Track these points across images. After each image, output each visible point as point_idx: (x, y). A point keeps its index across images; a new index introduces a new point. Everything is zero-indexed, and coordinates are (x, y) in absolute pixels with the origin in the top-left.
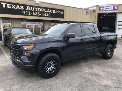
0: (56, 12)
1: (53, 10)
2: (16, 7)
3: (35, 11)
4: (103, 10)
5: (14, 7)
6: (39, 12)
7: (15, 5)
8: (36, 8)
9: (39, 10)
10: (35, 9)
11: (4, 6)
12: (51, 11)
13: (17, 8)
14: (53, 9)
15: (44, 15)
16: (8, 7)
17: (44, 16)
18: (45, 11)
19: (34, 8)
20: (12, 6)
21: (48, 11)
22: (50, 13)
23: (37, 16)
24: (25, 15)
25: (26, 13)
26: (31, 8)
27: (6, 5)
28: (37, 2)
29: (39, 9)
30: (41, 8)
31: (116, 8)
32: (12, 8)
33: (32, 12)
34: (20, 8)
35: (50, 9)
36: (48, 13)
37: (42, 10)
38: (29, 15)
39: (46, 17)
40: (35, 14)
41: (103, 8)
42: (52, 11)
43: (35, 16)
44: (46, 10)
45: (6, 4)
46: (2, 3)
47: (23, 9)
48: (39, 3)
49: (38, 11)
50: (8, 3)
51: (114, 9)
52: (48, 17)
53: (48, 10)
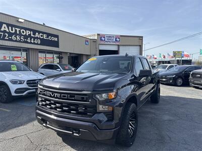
0: (48, 37)
1: (44, 35)
4: (104, 40)
6: (23, 35)
8: (18, 29)
9: (23, 32)
10: (16, 30)
12: (41, 36)
14: (43, 33)
15: (30, 40)
17: (31, 43)
18: (32, 35)
19: (14, 28)
21: (37, 35)
22: (40, 38)
23: (20, 41)
28: (20, 20)
29: (22, 30)
30: (26, 29)
31: (118, 40)
33: (10, 34)
35: (39, 32)
36: (37, 38)
37: (28, 33)
38: (6, 40)
39: (34, 43)
40: (16, 38)
41: (104, 38)
42: (43, 36)
43: (16, 41)
44: (34, 34)
48: (23, 21)
49: (20, 35)
51: (116, 41)
52: (37, 44)
53: (37, 33)
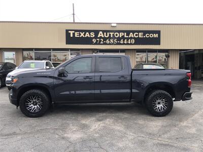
0: (144, 35)
1: (140, 34)
2: (84, 35)
3: (110, 38)
5: (82, 34)
6: (116, 38)
7: (84, 33)
8: (112, 34)
9: (117, 35)
10: (110, 35)
11: (72, 36)
12: (136, 35)
13: (86, 36)
14: (139, 32)
15: (123, 41)
16: (76, 36)
17: (124, 44)
18: (125, 36)
19: (108, 33)
20: (80, 35)
21: (131, 35)
22: (134, 38)
23: (112, 44)
24: (96, 44)
25: (97, 41)
26: (105, 33)
27: (74, 34)
28: (113, 25)
29: (116, 33)
30: (119, 32)
32: (81, 36)
33: (105, 39)
34: (90, 35)
35: (133, 32)
36: (131, 38)
37: (121, 34)
38: (102, 44)
39: (128, 44)
40: (110, 41)
42: (138, 35)
43: (110, 44)
44: (128, 35)
45: (74, 32)
46: (69, 32)
47: (94, 36)
48: (115, 25)
49: (114, 38)
50: (76, 31)
52: (131, 44)
53: (131, 33)
